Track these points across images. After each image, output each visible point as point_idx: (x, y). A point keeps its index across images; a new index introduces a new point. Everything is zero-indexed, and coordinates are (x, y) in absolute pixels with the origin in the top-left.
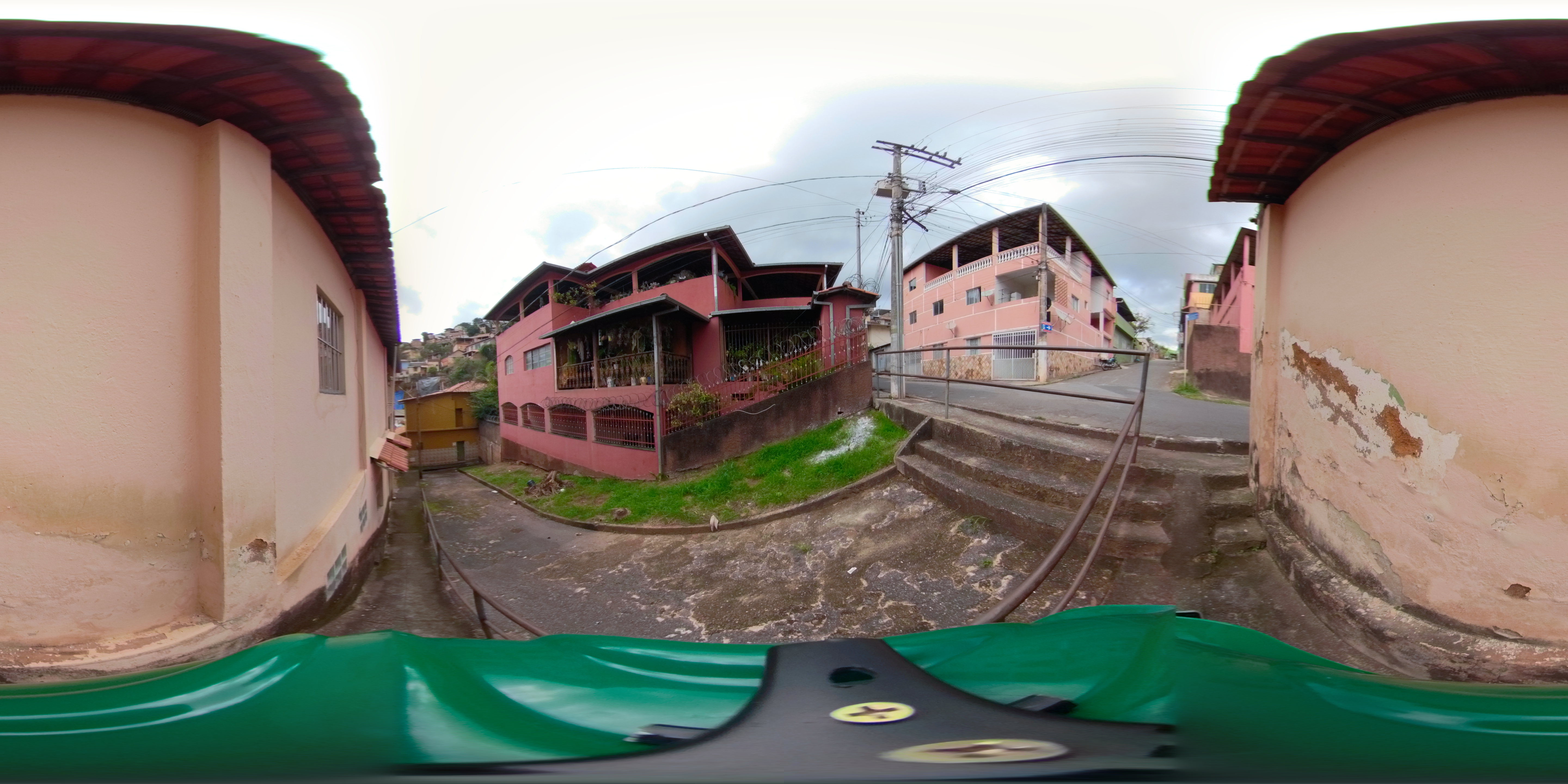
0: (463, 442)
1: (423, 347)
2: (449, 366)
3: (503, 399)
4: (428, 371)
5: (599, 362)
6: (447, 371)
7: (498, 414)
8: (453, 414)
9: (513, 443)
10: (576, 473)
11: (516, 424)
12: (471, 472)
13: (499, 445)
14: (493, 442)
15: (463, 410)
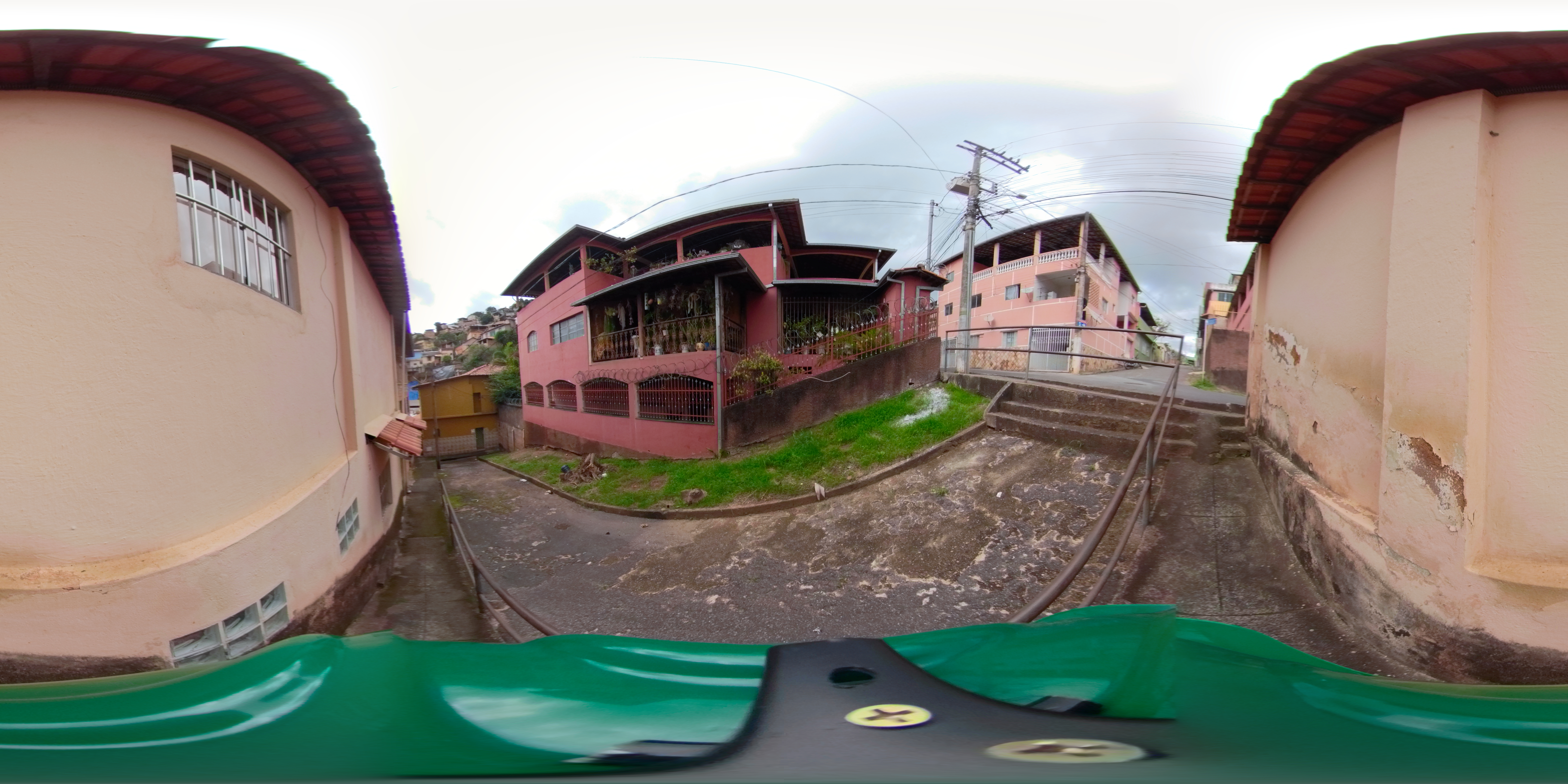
0: (482, 429)
1: (437, 338)
2: (464, 354)
3: (526, 378)
4: (442, 360)
5: (645, 328)
6: (462, 360)
7: (520, 397)
8: (471, 398)
9: (538, 426)
10: (615, 455)
11: (542, 405)
12: (492, 459)
13: (522, 430)
14: (515, 427)
15: (481, 394)
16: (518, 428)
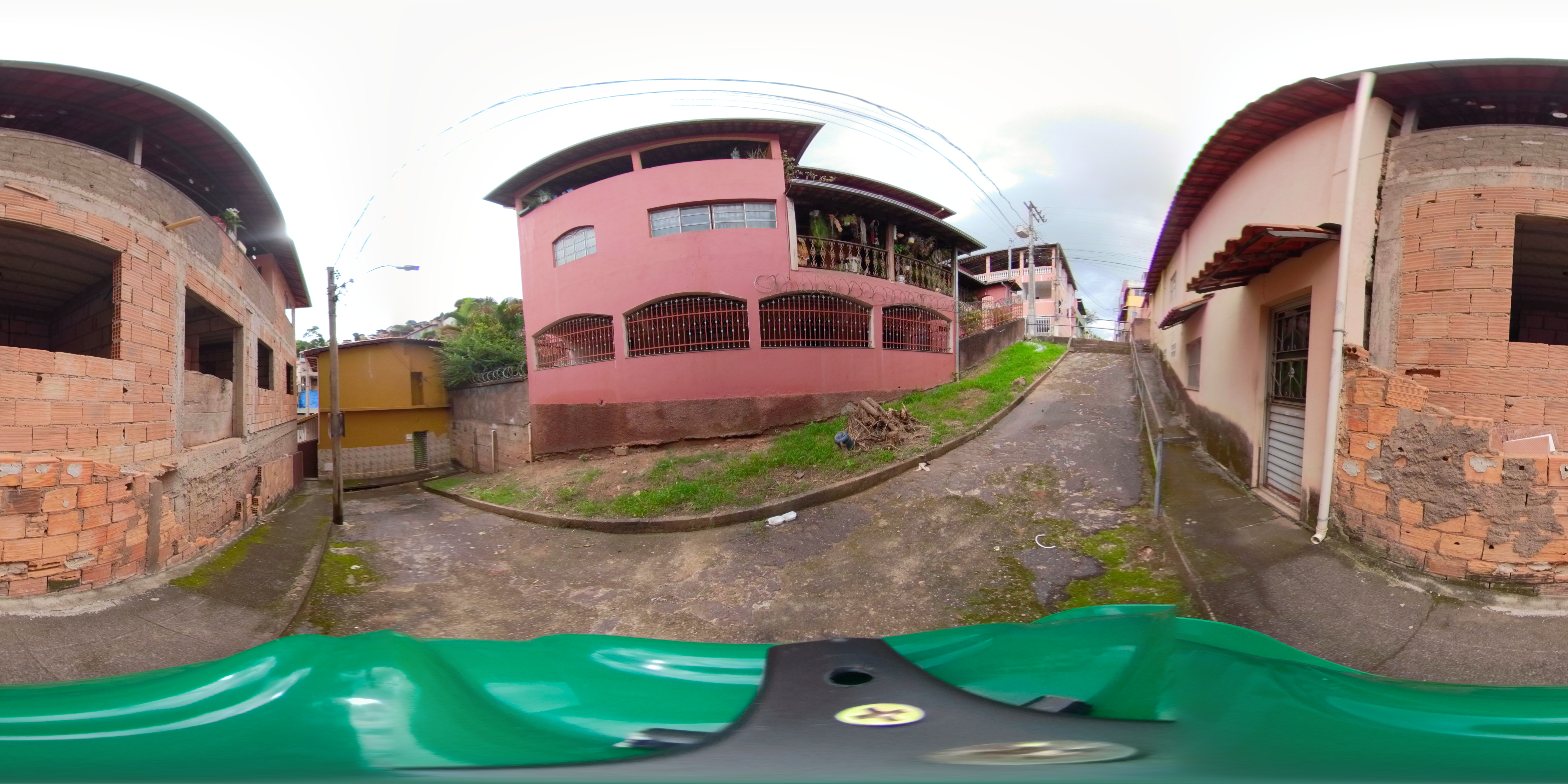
0: (423, 433)
13: (525, 426)
14: (498, 424)
15: (424, 375)
16: (508, 425)
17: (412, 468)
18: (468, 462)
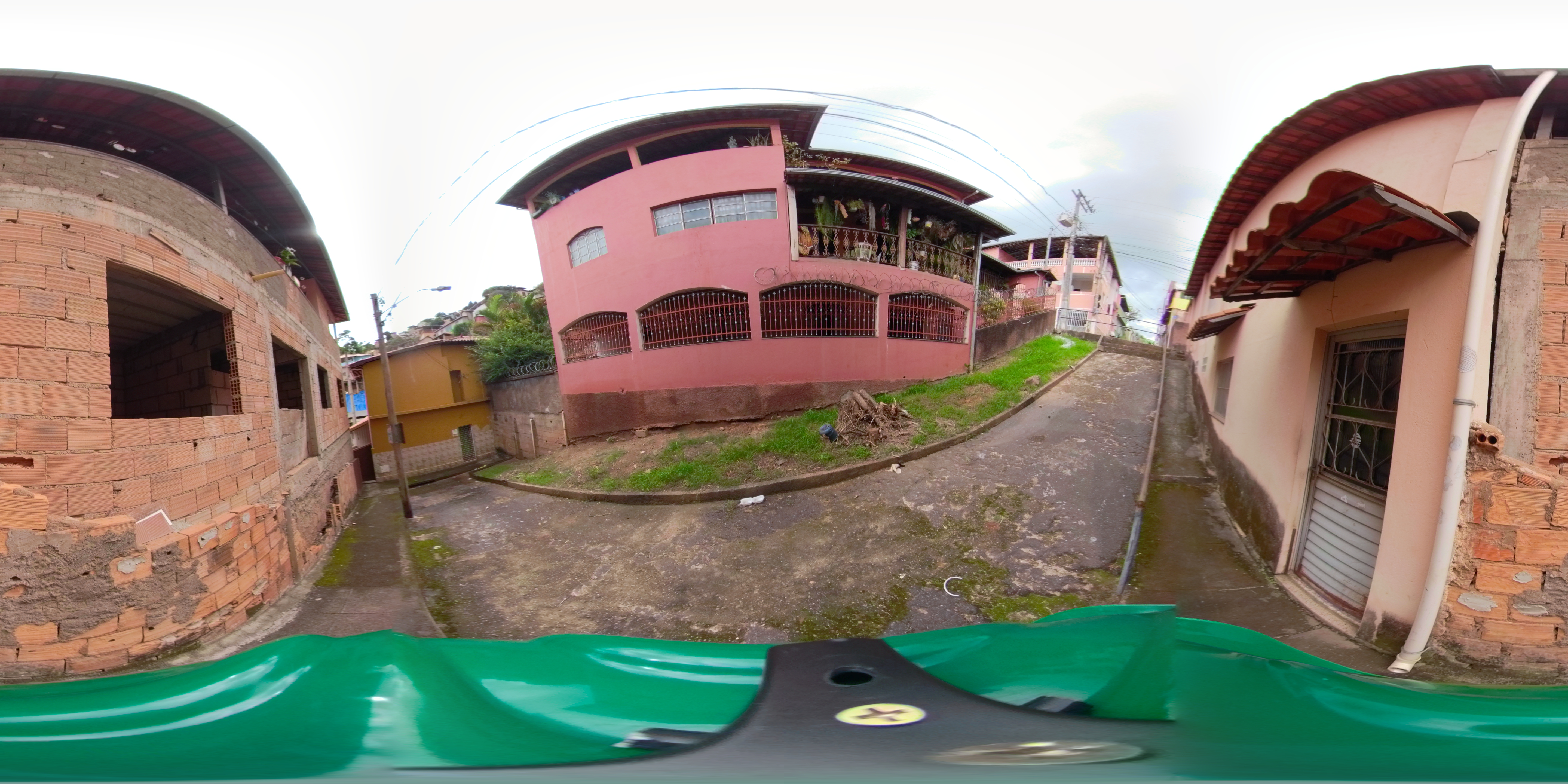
0: (467, 428)
3: (565, 319)
8: (449, 380)
9: (598, 395)
13: (559, 414)
14: (535, 413)
15: (462, 372)
16: (544, 413)
17: (461, 461)
18: (511, 449)
